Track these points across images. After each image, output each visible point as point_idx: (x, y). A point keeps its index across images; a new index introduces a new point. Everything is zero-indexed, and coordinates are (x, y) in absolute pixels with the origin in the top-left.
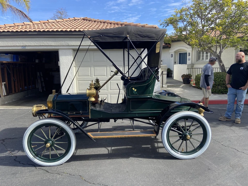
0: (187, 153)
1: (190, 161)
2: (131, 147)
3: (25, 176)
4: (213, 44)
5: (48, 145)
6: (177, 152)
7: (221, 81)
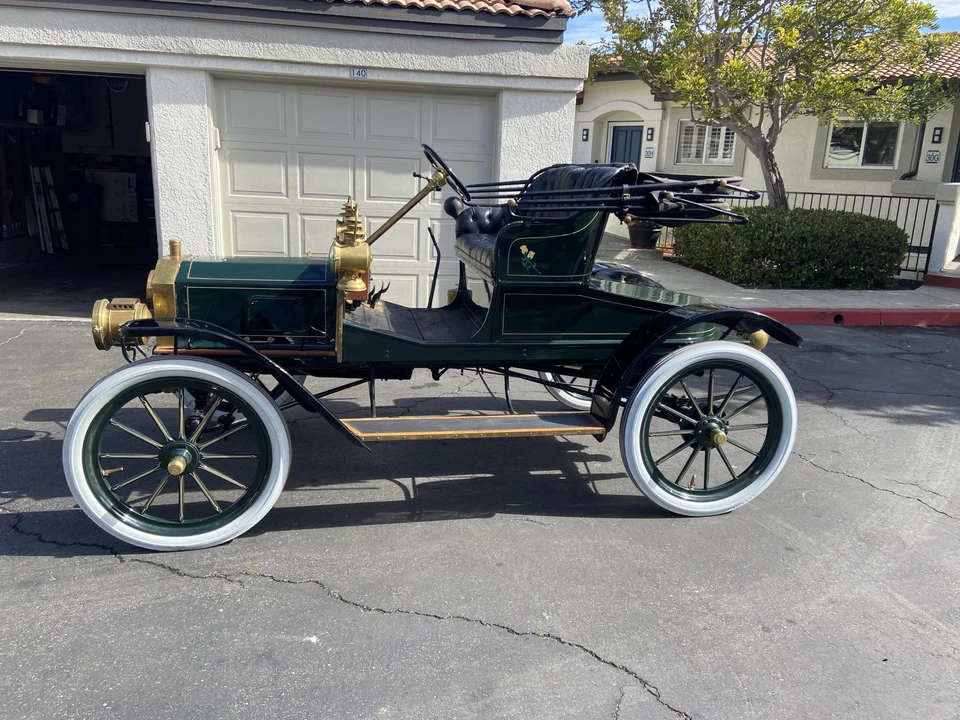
0: (706, 493)
1: (715, 521)
2: (488, 475)
3: (81, 593)
4: (757, 98)
5: (179, 464)
6: (672, 490)
7: (772, 238)
